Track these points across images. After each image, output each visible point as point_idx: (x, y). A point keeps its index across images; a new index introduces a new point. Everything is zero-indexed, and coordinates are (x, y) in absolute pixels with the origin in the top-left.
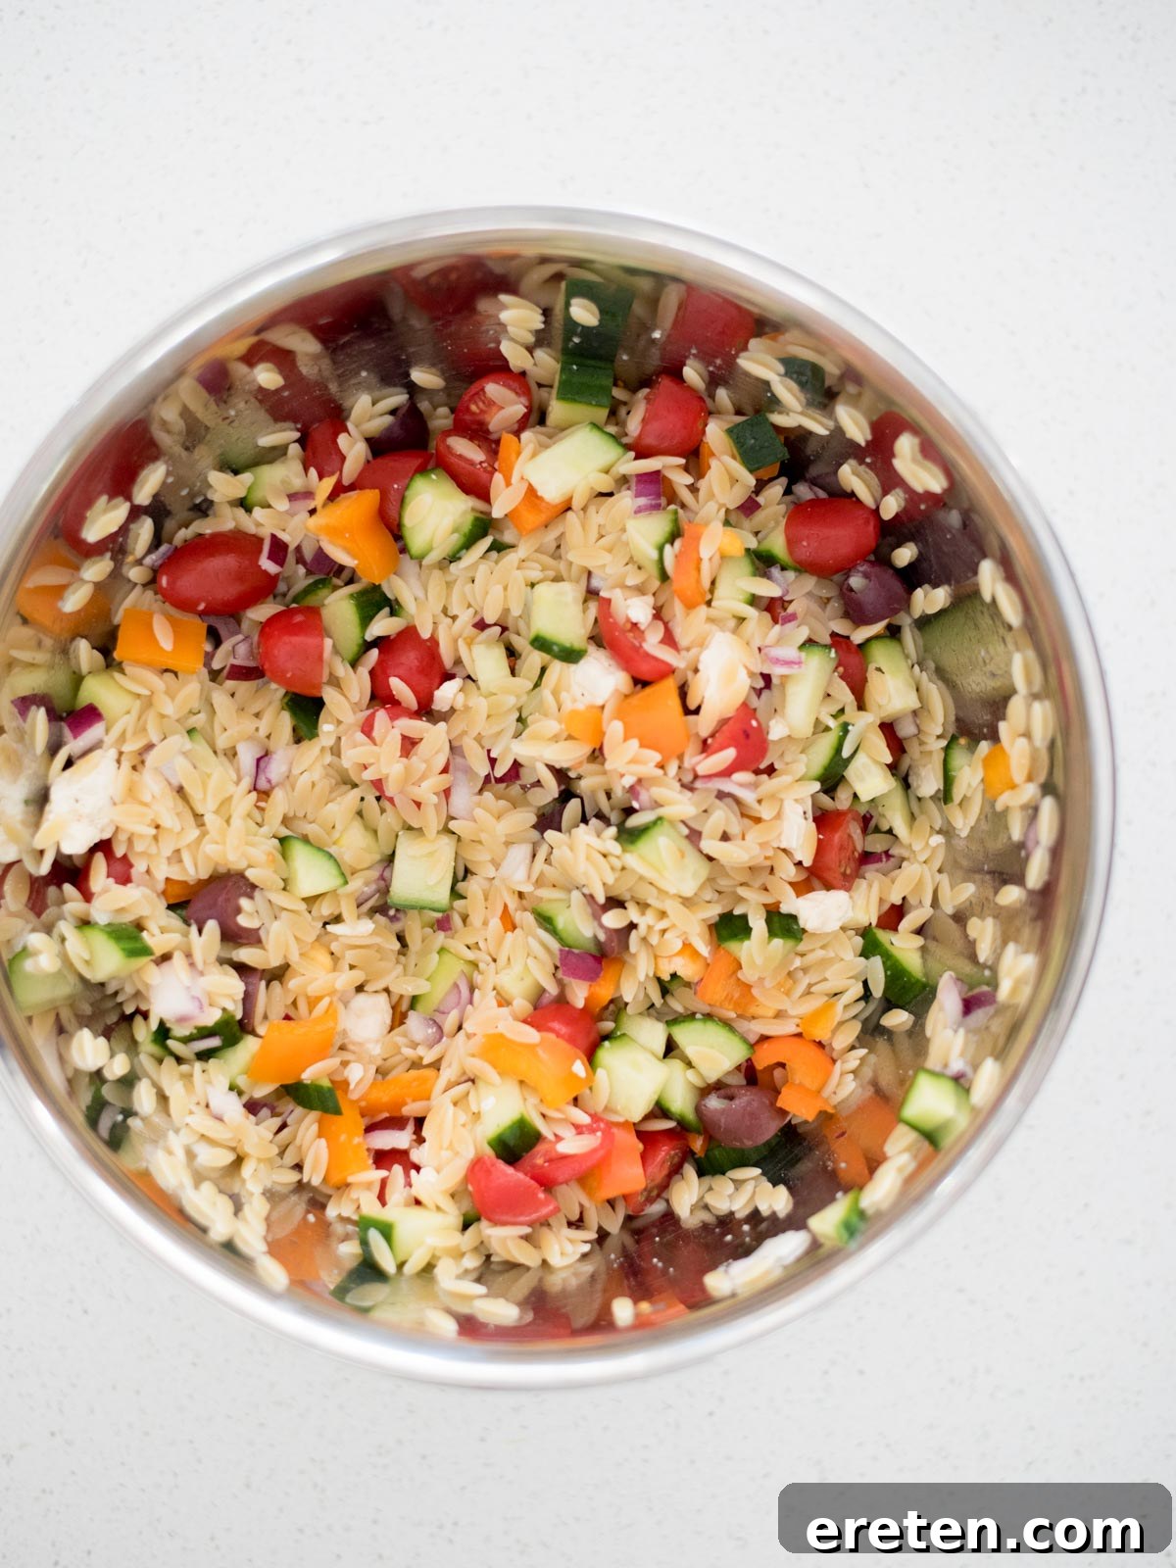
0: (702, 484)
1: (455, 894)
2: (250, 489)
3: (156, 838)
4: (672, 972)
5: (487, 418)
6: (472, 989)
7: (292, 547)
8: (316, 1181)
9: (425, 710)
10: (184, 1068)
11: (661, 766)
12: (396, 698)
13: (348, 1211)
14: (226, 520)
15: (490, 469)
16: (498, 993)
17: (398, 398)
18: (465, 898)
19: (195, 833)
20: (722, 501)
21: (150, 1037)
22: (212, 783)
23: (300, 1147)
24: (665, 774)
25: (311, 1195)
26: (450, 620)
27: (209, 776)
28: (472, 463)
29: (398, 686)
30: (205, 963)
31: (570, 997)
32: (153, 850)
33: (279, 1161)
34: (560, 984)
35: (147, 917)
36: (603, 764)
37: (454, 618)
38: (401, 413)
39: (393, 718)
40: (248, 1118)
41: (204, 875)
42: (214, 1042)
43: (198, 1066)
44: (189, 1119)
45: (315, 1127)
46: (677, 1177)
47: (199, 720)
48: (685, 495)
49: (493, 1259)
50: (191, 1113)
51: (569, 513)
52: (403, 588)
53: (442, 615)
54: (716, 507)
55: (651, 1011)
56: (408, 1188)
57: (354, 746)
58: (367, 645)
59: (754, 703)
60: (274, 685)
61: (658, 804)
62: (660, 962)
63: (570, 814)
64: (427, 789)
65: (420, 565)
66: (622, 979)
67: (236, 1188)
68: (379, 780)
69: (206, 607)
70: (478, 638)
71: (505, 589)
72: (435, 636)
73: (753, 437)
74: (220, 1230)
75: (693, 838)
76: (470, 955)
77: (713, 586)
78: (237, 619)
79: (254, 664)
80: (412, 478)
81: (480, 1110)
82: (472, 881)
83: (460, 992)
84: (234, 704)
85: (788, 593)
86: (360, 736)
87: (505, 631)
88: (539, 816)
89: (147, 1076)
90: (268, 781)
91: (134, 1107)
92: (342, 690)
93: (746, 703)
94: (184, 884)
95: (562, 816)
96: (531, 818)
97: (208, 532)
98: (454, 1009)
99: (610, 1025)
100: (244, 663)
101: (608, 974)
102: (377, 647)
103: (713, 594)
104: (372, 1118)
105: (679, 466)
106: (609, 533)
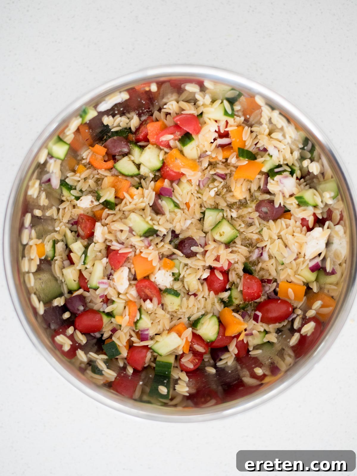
0: (128, 337)
1: (203, 213)
2: (264, 337)
3: (294, 232)
4: (138, 190)
5: (193, 358)
6: (199, 185)
7: (252, 319)
8: (246, 128)
9: (212, 269)
10: (286, 162)
11: (141, 252)
12: (221, 273)
13: (237, 119)
14: (272, 327)
15: (192, 342)
16: (191, 184)
17: (220, 364)
18: (201, 213)
19: (282, 233)
20: (122, 332)
21: (296, 171)
22: (276, 248)
23: (251, 138)
24: (140, 250)
25: (248, 123)
26: (205, 296)
27: (277, 251)
28: (198, 344)
29: (220, 277)
30: (279, 194)
31: (169, 183)
32: (294, 228)
33: (257, 133)
34: (172, 187)
35: (297, 208)
36: (159, 253)
37: (203, 297)
38: (219, 359)
39: (222, 267)
40: (267, 147)
41: (279, 220)
42: (276, 170)
43: (281, 163)
44: (284, 147)
45: (247, 144)
46: (137, 127)
47: (280, 267)
48: (133, 334)
49: (193, 104)
50: (284, 149)
51: (168, 329)
52: (219, 307)
53: (207, 298)
54: (124, 330)
55: (144, 178)
56: (219, 126)
57: (234, 259)
58: (230, 289)
59: (112, 271)
60: (258, 277)
61: (142, 241)
62: (142, 193)
63: (169, 238)
64: (212, 246)
65: (213, 313)
66: (154, 188)
67: (270, 126)
68: (226, 248)
69: (278, 301)
70: (196, 291)
71: (188, 306)
72: (209, 292)
73: (113, 352)
74: (276, 114)
75: (131, 230)
76: (199, 195)
77: (125, 307)
78: (268, 297)
79: (264, 284)
80: (216, 340)
81: (197, 149)
82: (199, 218)
83: (203, 184)
84: (269, 272)
85: (102, 305)
86: (232, 262)
87: (188, 294)
88: (178, 237)
89: (296, 160)
90: (258, 249)
91: (300, 151)
92: (237, 275)
93: (115, 271)
94: (285, 218)
95: (171, 237)
96: (181, 237)
97: (277, 324)
98: (204, 179)
99: (157, 174)
100: (266, 284)
101: (158, 189)
102: (227, 289)
103: (125, 304)
104: (229, 147)
105: (135, 343)
106: (156, 323)
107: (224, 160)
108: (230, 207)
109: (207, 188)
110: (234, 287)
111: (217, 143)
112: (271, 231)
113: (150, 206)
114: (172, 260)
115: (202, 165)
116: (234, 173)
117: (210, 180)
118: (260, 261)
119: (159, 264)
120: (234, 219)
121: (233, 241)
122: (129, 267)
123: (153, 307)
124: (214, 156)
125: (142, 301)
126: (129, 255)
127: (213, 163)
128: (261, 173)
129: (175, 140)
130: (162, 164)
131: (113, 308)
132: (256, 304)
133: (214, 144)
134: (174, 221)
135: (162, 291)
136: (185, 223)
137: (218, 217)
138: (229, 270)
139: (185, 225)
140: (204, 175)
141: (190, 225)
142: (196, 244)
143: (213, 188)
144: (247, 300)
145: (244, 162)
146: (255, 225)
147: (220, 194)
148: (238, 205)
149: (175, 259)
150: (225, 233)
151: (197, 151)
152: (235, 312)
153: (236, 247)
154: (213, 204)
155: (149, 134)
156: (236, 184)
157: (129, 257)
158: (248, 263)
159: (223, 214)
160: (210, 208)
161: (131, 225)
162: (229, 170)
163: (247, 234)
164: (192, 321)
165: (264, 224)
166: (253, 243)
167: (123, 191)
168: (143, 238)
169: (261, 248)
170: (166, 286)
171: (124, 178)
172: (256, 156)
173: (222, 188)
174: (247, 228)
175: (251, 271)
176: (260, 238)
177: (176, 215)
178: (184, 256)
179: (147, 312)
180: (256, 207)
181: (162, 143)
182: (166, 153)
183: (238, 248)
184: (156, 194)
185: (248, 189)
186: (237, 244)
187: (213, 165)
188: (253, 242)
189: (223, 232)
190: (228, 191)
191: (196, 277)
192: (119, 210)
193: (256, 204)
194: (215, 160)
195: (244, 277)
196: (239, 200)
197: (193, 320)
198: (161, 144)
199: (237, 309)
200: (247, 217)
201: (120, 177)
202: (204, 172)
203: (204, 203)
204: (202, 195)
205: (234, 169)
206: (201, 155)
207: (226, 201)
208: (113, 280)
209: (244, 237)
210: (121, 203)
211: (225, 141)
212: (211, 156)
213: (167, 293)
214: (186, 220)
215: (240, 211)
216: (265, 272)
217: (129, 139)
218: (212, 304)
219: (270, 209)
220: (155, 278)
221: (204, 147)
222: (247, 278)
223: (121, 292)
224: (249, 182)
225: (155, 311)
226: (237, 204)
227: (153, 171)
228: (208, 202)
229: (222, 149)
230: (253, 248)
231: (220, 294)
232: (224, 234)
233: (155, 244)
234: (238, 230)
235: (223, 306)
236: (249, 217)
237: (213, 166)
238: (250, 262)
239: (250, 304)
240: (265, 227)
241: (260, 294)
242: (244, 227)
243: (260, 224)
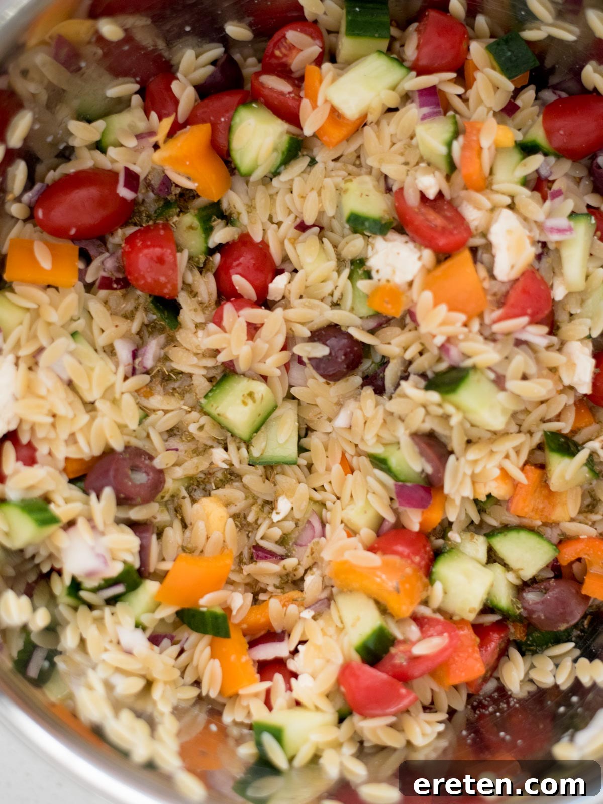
0: (471, 94)
1: (302, 449)
2: (103, 134)
3: (53, 425)
4: (487, 493)
5: (289, 60)
6: (323, 524)
7: (142, 178)
8: (213, 694)
9: (264, 301)
10: (96, 613)
11: (465, 325)
12: (239, 292)
13: (240, 717)
14: (87, 161)
15: (297, 98)
16: (346, 525)
17: (216, 51)
18: (308, 451)
19: (85, 418)
20: (489, 105)
21: (65, 592)
22: (96, 374)
23: (197, 667)
24: (470, 331)
25: (210, 706)
26: (275, 226)
27: (92, 369)
28: (282, 94)
29: (239, 282)
30: (105, 524)
31: (406, 522)
32: (52, 435)
33: (182, 681)
34: (396, 512)
35: (53, 492)
36: (416, 327)
37: (279, 224)
38: (220, 63)
39: (238, 309)
40: (152, 649)
41: (97, 452)
42: (119, 589)
43: (107, 610)
44: (105, 656)
45: (208, 651)
46: (505, 658)
47: (80, 324)
48: (458, 103)
49: (366, 744)
50: (106, 650)
51: (366, 128)
52: (235, 201)
53: (269, 223)
54: (486, 110)
55: (472, 527)
56: (289, 692)
57: (209, 335)
58: (211, 252)
59: (536, 265)
60: (139, 293)
61: (467, 356)
62: (477, 486)
63: (391, 373)
64: (272, 364)
65: (247, 183)
66: (446, 503)
67: (149, 709)
68: (231, 361)
69: (77, 232)
70: (301, 238)
71: (319, 194)
72: (265, 240)
73: (509, 51)
74: (141, 752)
75: (500, 382)
76: (318, 496)
77: (491, 173)
78: (104, 242)
79: (120, 276)
80: (236, 110)
81: (342, 622)
82: (312, 436)
83: (313, 527)
84: (109, 308)
85: (551, 173)
86: (212, 326)
87: (322, 230)
88: (364, 379)
89: (68, 623)
90: (144, 368)
91: (59, 648)
92: (194, 294)
93: (531, 266)
94: (81, 461)
95: (384, 376)
96: (357, 380)
97: (72, 171)
98: (310, 542)
99: (440, 542)
100: (112, 275)
101: (436, 501)
102: (219, 252)
103: (492, 180)
104: (253, 635)
105: (450, 81)
106: (400, 140)
107: (262, 597)
108: (232, 474)
109: (299, 520)
110: (199, 258)
111: (289, 643)
112: (115, 422)
113: (452, 452)
114: (377, 314)
115: (321, 579)
116: (233, 568)
117: (294, 540)
118: (137, 337)
119: (415, 298)
120: (218, 442)
121: (214, 384)
122: (494, 282)
123: (415, 179)
124: (293, 608)
125: (447, 195)
126: (498, 313)
127: (291, 585)
128: (160, 577)
129: (404, 642)
130: (434, 570)
131: (525, 165)
132: (136, 219)
133: (296, 637)
134: (381, 421)
135: (393, 228)
136: (351, 419)
137: (264, 444)
138: (219, 303)
139: (349, 412)
140: (312, 553)
141: (337, 414)
142: (318, 364)
143: (285, 519)
144: (161, 226)
145: (208, 602)
146: (161, 434)
147: (263, 506)
148: (212, 480)
149: (367, 317)
150: (239, 401)
151: (340, 618)
152: (191, 190)
153: (205, 368)
154: (280, 478)
155: (477, 649)
156: (224, 537)
157: (495, 308)
158: (168, 329)
159: (248, 452)
160: (286, 467)
161: (502, 396)
162: (245, 573)
163: (178, 405)
164: (303, 155)
165: (136, 437)
166: (161, 385)
167: (528, 486)
168: (468, 363)
169: (137, 372)
170: (385, 240)
171: (526, 521)
172: (178, 619)
173: (259, 522)
174: (181, 422)
175: (157, 307)
176: (143, 399)
177: (378, 436)
178: (343, 329)
179: (429, 164)
180: (164, 482)
181: (439, 628)
182: (425, 603)
183: (199, 367)
184: (442, 488)
185: (190, 527)
186: (203, 375)
187: (290, 582)
188: (159, 386)
189: (245, 403)
190: (242, 515)
191: (307, 276)
192: (531, 433)
193: (164, 491)
194: (287, 595)
195: (175, 287)
196: (210, 495)
197: (301, 158)
198: (443, 624)
199: (185, 200)
200: (183, 453)
201: (539, 523)
202: (313, 562)
203: (302, 477)
204: (311, 499)
205: (235, 577)
206: (329, 606)
207: (245, 488)
208: (534, 243)
209: (187, 396)
210: (531, 452)
211: (268, 652)
212: (298, 606)
213: (383, 222)
214: (348, 426)
215: (204, 466)
216: (118, 308)
217: (524, 626)
218: (255, 208)
219: (126, 481)
220: (420, 258)
221: (322, 630)
222: (169, 286)
223: (507, 212)
224: (190, 546)
225: (408, 171)
226: (213, 484)
227: (452, 548)
228: (294, 481)
229: (272, 627)
230: (158, 371)
231: (236, 237)
232: (242, 398)
233: (428, 351)
234: (206, 413)
235: (224, 205)
236: (178, 452)
237: (290, 579)
238: (162, 330)
239: (151, 219)
240: (134, 431)
241: (128, 246)
242: (188, 425)
243: (148, 436)
